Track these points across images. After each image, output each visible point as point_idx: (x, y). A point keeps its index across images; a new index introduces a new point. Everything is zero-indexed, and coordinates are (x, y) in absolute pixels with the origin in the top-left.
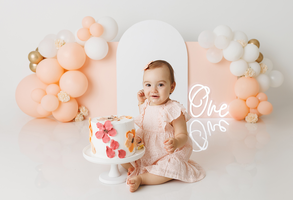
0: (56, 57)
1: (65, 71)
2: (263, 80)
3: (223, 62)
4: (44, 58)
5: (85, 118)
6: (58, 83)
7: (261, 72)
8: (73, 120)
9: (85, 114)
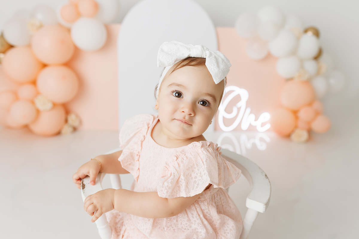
0: (29, 46)
1: (45, 66)
2: (320, 85)
3: (269, 57)
4: (11, 47)
5: (75, 129)
6: (34, 83)
7: (318, 73)
8: (59, 133)
9: (76, 124)
